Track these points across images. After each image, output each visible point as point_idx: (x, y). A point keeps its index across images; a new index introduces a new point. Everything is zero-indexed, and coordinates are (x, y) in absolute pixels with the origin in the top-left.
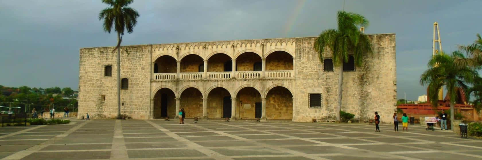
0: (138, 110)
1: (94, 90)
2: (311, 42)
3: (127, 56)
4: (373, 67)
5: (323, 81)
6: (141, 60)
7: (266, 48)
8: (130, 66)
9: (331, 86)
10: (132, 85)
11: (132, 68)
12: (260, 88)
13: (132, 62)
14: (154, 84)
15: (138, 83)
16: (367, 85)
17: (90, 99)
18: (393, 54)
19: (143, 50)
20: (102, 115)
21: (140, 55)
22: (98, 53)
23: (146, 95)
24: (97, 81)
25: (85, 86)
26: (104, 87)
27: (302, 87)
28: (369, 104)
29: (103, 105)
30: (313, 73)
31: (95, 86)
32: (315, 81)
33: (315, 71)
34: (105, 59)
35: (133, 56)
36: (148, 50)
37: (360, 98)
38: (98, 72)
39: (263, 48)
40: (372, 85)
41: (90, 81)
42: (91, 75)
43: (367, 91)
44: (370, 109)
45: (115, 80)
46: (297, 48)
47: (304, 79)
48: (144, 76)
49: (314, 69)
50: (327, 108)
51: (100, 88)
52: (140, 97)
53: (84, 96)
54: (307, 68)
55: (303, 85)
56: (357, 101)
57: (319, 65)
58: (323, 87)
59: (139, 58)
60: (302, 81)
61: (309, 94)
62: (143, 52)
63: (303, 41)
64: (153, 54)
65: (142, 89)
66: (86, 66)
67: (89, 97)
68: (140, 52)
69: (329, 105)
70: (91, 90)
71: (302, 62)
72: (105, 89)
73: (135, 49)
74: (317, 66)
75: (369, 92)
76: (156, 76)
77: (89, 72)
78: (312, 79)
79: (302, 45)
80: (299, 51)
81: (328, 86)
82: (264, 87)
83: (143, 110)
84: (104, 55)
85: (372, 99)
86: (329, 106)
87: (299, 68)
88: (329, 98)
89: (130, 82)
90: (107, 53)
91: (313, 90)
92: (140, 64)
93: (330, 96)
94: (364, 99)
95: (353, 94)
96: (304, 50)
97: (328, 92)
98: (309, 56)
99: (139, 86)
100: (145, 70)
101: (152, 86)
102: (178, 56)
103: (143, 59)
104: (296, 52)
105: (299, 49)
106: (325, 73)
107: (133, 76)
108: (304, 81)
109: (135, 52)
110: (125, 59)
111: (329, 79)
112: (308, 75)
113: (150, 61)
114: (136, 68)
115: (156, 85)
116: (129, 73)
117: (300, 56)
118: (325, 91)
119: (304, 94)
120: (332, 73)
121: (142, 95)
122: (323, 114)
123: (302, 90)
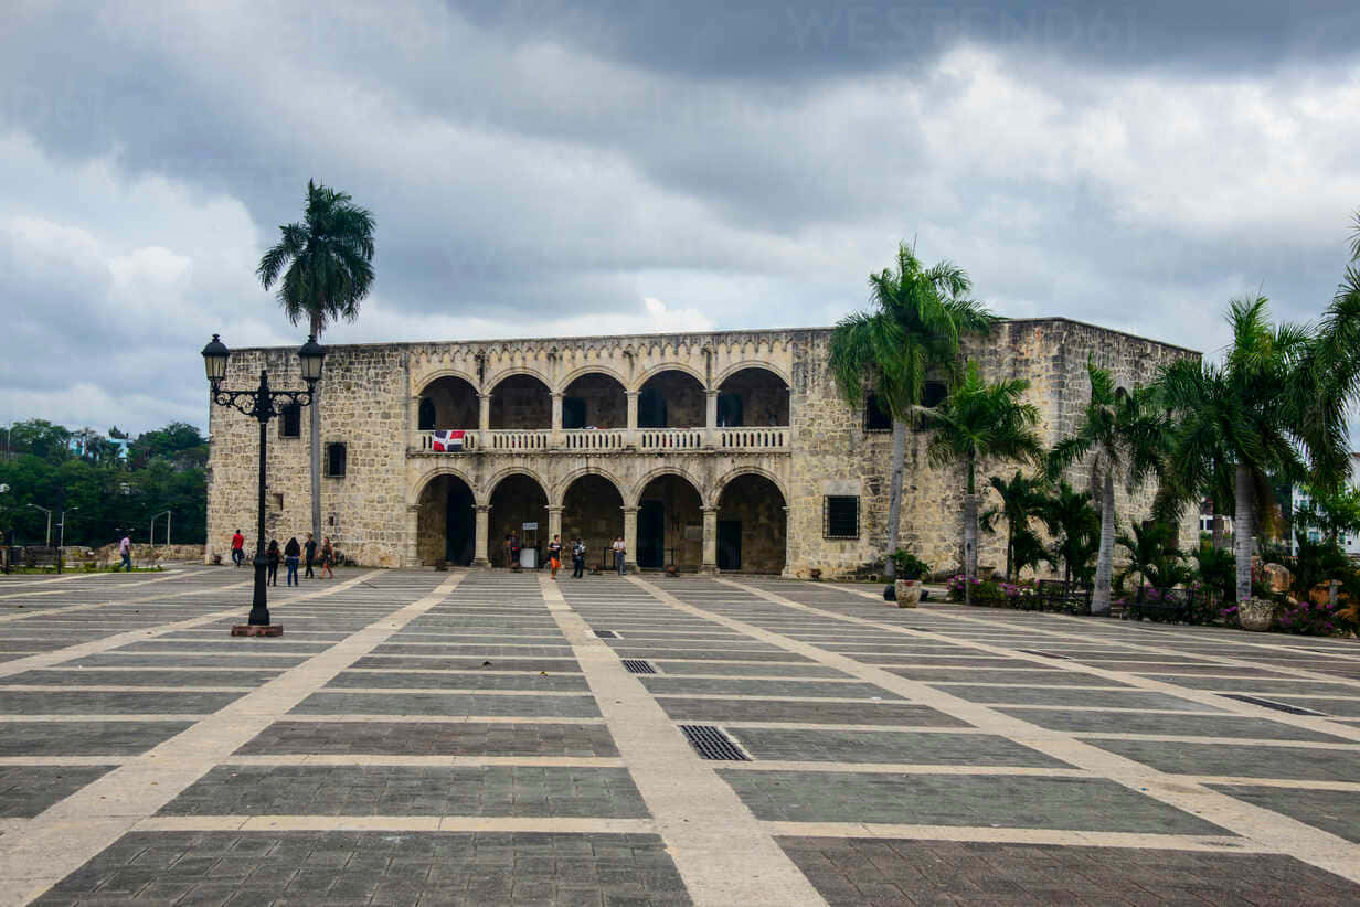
0: (373, 540)
3: (343, 377)
5: (864, 460)
6: (380, 390)
7: (716, 359)
8: (351, 407)
9: (883, 476)
10: (356, 465)
11: (356, 412)
12: (700, 477)
13: (357, 395)
14: (418, 463)
15: (373, 460)
16: (979, 472)
17: (239, 504)
18: (1051, 381)
19: (387, 359)
21: (377, 374)
23: (396, 493)
25: (225, 465)
26: (278, 470)
27: (808, 477)
29: (277, 523)
30: (838, 434)
31: (253, 465)
32: (843, 461)
33: (844, 431)
34: (283, 385)
35: (360, 377)
36: (400, 362)
37: (959, 509)
39: (709, 360)
41: (240, 450)
42: (243, 431)
46: (797, 360)
47: (814, 453)
48: (389, 438)
49: (842, 425)
50: (872, 539)
52: (378, 502)
53: (222, 494)
54: (822, 421)
55: (810, 471)
56: (951, 520)
57: (854, 413)
58: (863, 477)
59: (376, 382)
60: (809, 458)
61: (826, 498)
62: (387, 365)
63: (812, 339)
64: (413, 371)
65: (384, 476)
67: (236, 499)
68: (378, 366)
69: (878, 530)
70: (242, 477)
71: (808, 402)
72: (282, 475)
73: (364, 357)
74: (849, 414)
76: (424, 439)
77: (237, 422)
78: (837, 453)
79: (810, 352)
80: (801, 368)
81: (876, 475)
82: (710, 476)
83: (385, 541)
84: (280, 374)
86: (877, 534)
87: (803, 420)
88: (879, 509)
89: (349, 458)
90: (287, 366)
91: (838, 486)
92: (379, 402)
93: (881, 504)
95: (942, 500)
96: (817, 367)
97: (876, 490)
98: (828, 385)
99: (374, 469)
100: (392, 420)
101: (410, 468)
102: (482, 379)
103: (386, 387)
104: (795, 371)
105: (801, 363)
106: (870, 435)
107: (358, 437)
108: (814, 459)
109: (365, 366)
110: (336, 386)
111: (880, 452)
112: (825, 442)
113: (403, 395)
114: (367, 413)
115: (421, 467)
116: (348, 428)
117: (805, 385)
118: (869, 488)
119: (811, 498)
120: (888, 436)
121: (383, 494)
122: (861, 557)
123: (808, 484)
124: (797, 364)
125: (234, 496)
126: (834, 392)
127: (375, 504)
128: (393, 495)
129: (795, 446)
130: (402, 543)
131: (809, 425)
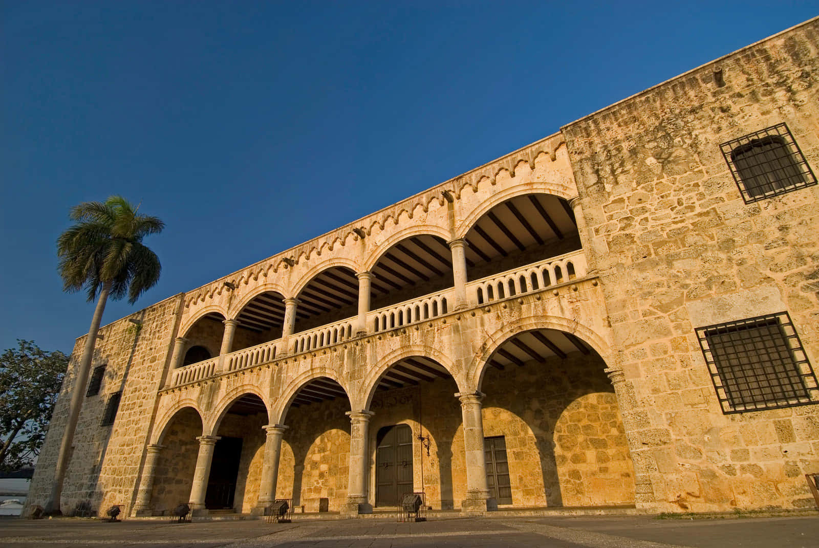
5: (767, 248)
6: (155, 338)
11: (136, 362)
13: (140, 347)
15: (135, 403)
26: (79, 426)
27: (645, 305)
30: (688, 223)
32: (718, 261)
33: (700, 215)
34: (102, 353)
45: (100, 401)
46: (577, 157)
47: (645, 261)
48: (150, 380)
49: (691, 208)
54: (647, 215)
58: (779, 277)
59: (154, 333)
60: (637, 275)
61: (701, 334)
64: (184, 316)
65: (138, 417)
67: (52, 454)
71: (612, 198)
76: (178, 375)
78: (695, 254)
84: (104, 344)
87: (608, 227)
89: (121, 405)
90: (109, 337)
91: (723, 307)
92: (152, 349)
96: (614, 152)
98: (642, 166)
99: (134, 411)
100: (156, 362)
103: (160, 334)
104: (578, 174)
105: (586, 159)
106: (762, 204)
107: (132, 384)
108: (649, 274)
110: (130, 344)
111: (800, 224)
114: (142, 361)
115: (168, 402)
116: (127, 378)
117: (600, 181)
119: (665, 341)
120: (807, 191)
123: (652, 318)
126: (658, 171)
128: (139, 435)
129: (603, 264)
131: (623, 229)
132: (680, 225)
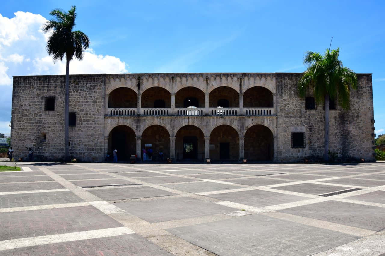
0: (89, 151)
1: (31, 127)
2: (292, 78)
3: (75, 87)
4: (353, 106)
5: (306, 120)
6: (92, 92)
7: (244, 82)
8: (78, 98)
9: (313, 125)
10: (81, 121)
11: (81, 101)
12: (238, 126)
13: (81, 94)
14: (109, 120)
15: (89, 119)
16: (347, 124)
17: (26, 137)
19: (96, 80)
20: (42, 156)
21: (91, 86)
22: (37, 83)
23: (99, 133)
24: (36, 116)
25: (19, 121)
26: (44, 124)
27: (284, 125)
28: (350, 142)
29: (43, 144)
30: (296, 110)
31: (32, 122)
32: (298, 120)
33: (298, 109)
34: (46, 90)
35: (83, 87)
36: (102, 81)
37: (341, 136)
38: (36, 105)
39: (241, 82)
40: (352, 124)
41: (26, 115)
42: (28, 108)
43: (348, 130)
44: (350, 148)
45: (58, 114)
46: (278, 84)
47: (286, 117)
48: (96, 111)
49: (297, 107)
50: (310, 147)
51: (39, 125)
52: (91, 136)
53: (18, 133)
54: (289, 105)
55: (285, 123)
56: (339, 140)
57: (301, 103)
58: (306, 125)
59: (90, 89)
60: (284, 119)
61: (292, 133)
62: (96, 82)
63: (284, 76)
64: (107, 85)
65: (93, 126)
66: (21, 98)
67: (24, 135)
68: (91, 83)
69: (312, 144)
70: (27, 126)
71: (283, 99)
72: (46, 125)
73: (85, 79)
74: (300, 103)
75: (350, 131)
76: (111, 111)
77: (25, 105)
78: (295, 117)
79: (283, 81)
80: (280, 87)
81: (311, 125)
82: (242, 126)
83: (95, 151)
84: (45, 85)
85: (353, 138)
86: (312, 146)
87: (281, 105)
88: (312, 137)
89: (78, 118)
90: (49, 83)
91: (296, 129)
92: (92, 97)
93: (313, 135)
94: (346, 138)
95: (335, 133)
96: (286, 86)
97: (311, 130)
98: (291, 93)
99: (89, 123)
100: (98, 103)
101: (106, 122)
102: (139, 88)
103: (95, 91)
104: (277, 89)
105: (280, 85)
106: (308, 111)
107: (82, 110)
108: (286, 119)
109: (85, 83)
110: (71, 90)
111: (312, 117)
112: (291, 113)
113: (103, 94)
114: (86, 101)
115: (111, 122)
116: (77, 107)
117: (282, 93)
118: (308, 130)
119: (286, 133)
120: (315, 111)
121: (94, 133)
122: (306, 154)
123: (284, 128)
124: (278, 85)
125: (23, 134)
126: (293, 96)
127: (90, 137)
128: (98, 133)
129: (279, 114)
130: (103, 152)
131: (284, 107)
132: (294, 110)
